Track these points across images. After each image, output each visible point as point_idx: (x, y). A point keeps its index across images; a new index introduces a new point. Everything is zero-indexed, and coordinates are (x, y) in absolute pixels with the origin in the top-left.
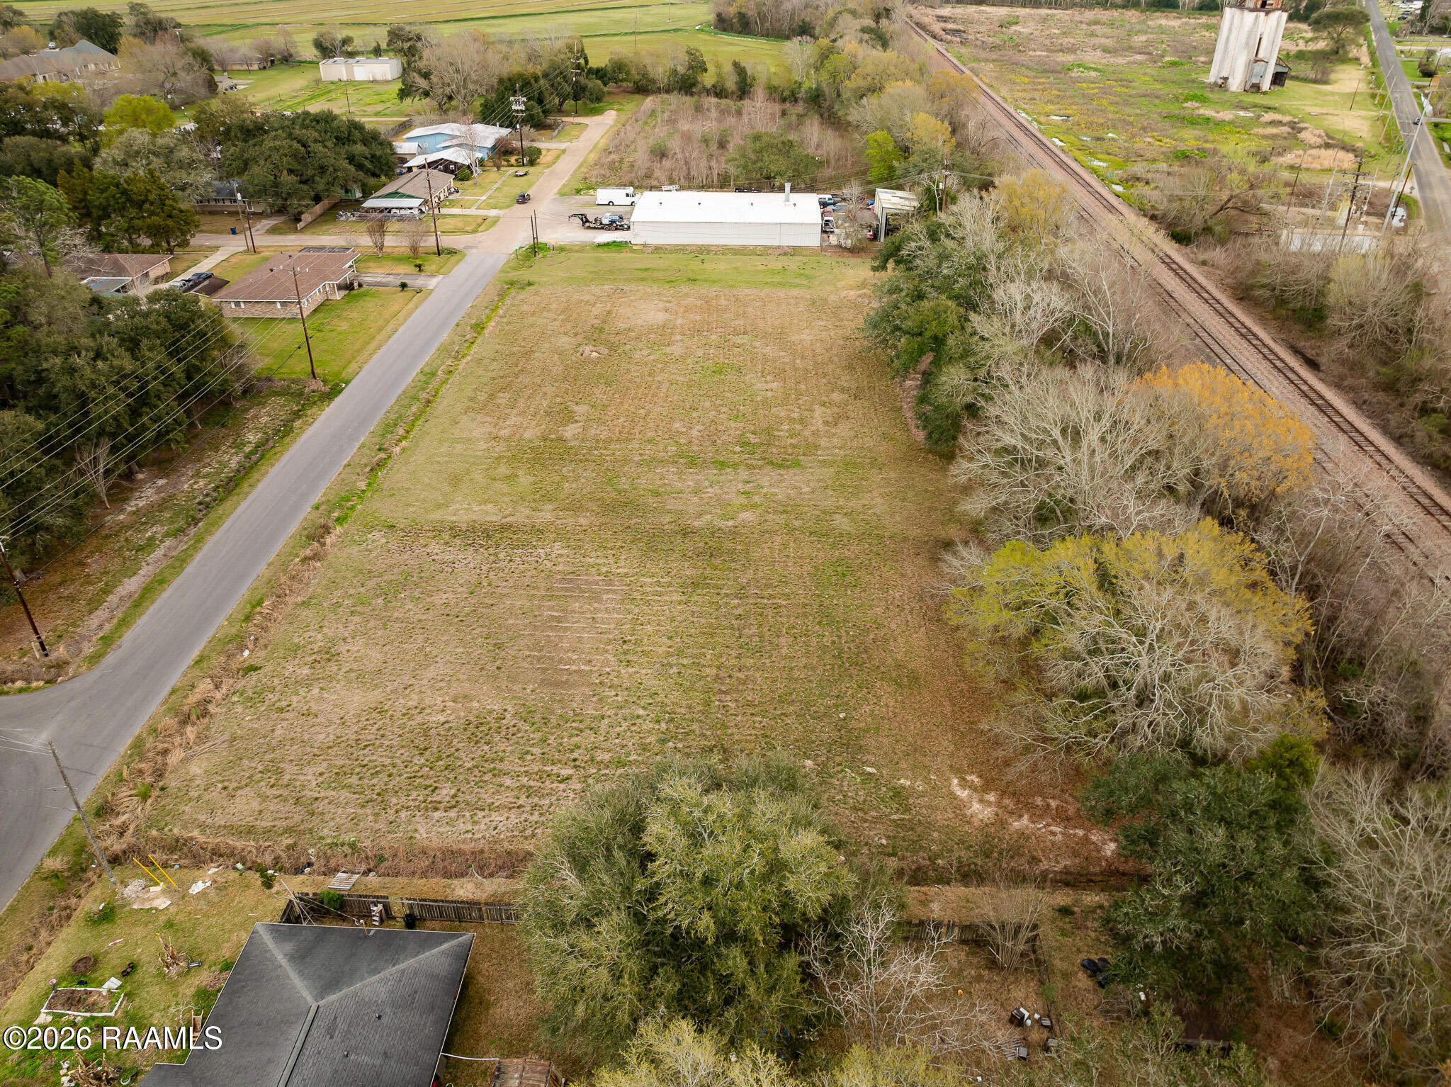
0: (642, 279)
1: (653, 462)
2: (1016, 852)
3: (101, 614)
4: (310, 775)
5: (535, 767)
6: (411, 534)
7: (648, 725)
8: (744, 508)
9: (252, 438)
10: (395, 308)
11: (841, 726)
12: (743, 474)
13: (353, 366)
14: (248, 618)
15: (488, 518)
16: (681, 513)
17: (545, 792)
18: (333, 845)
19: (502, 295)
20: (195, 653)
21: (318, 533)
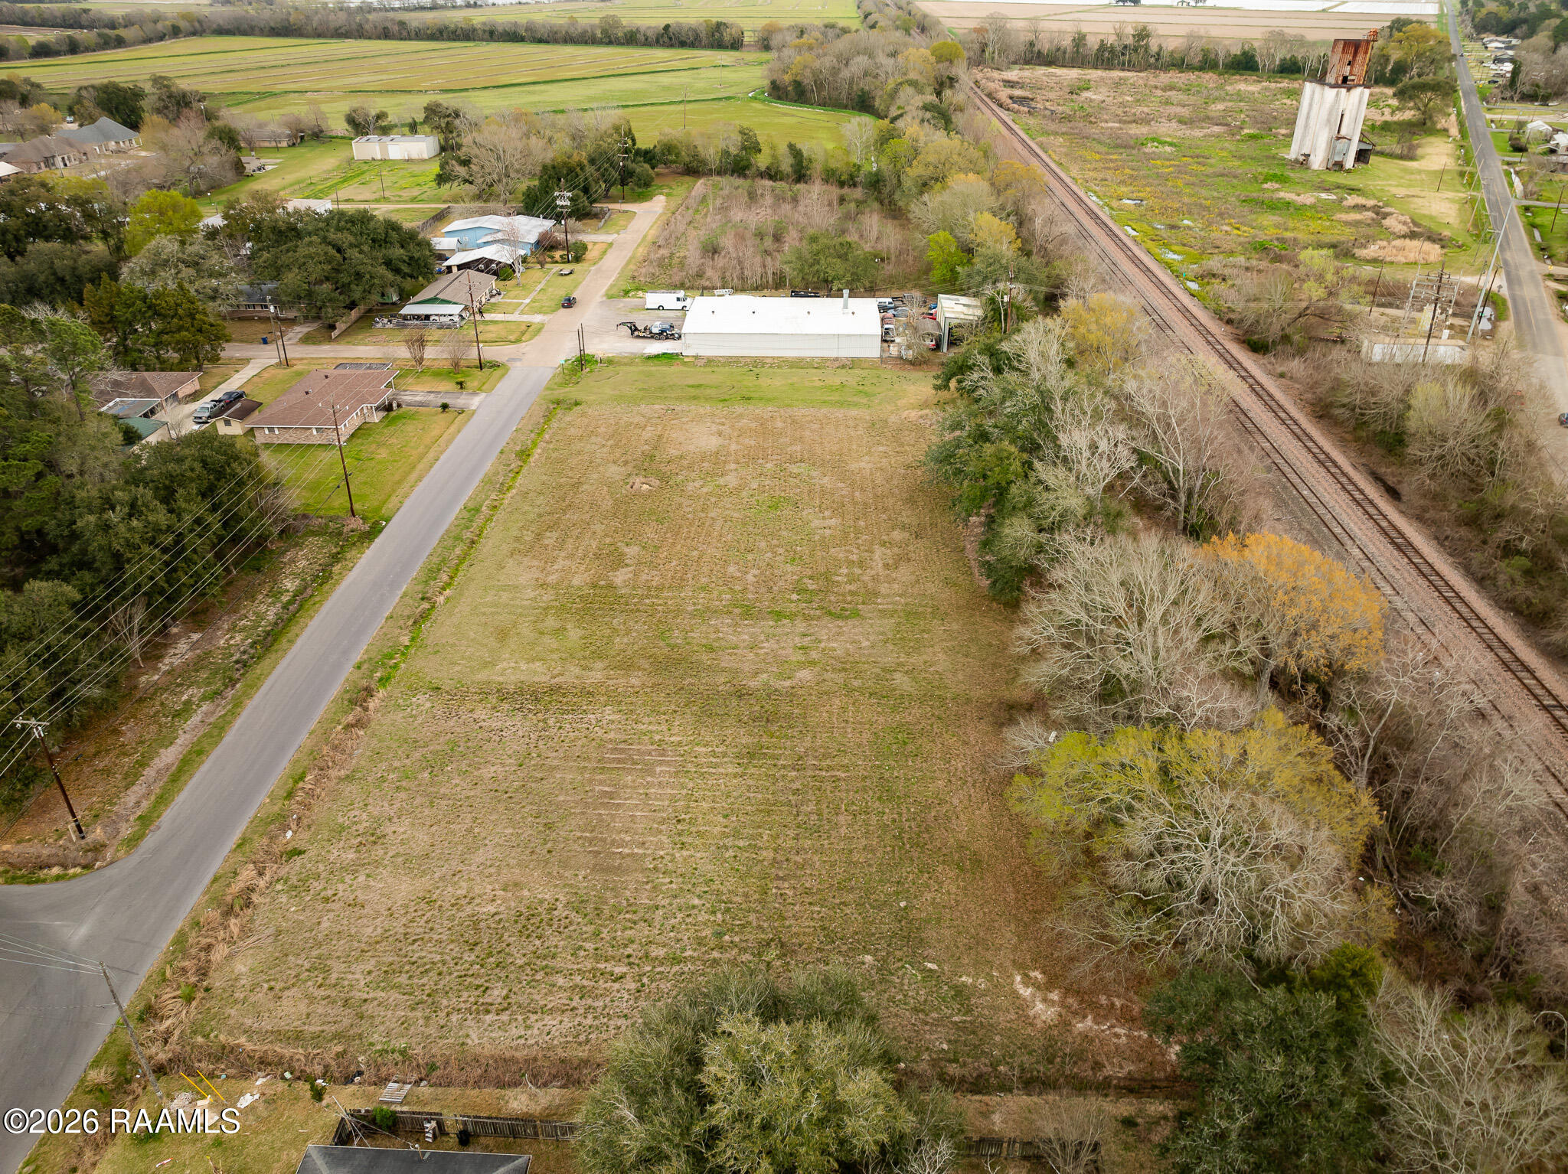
0: (695, 398)
1: (707, 613)
2: (1079, 1056)
3: (138, 789)
4: (358, 975)
5: (589, 965)
6: (453, 696)
7: (703, 917)
8: (802, 665)
9: (290, 585)
10: (435, 433)
11: (901, 916)
12: (801, 626)
13: (394, 501)
14: (290, 795)
15: (536, 679)
16: (736, 672)
17: (599, 992)
18: (383, 1052)
19: (548, 417)
20: (237, 836)
21: (360, 696)
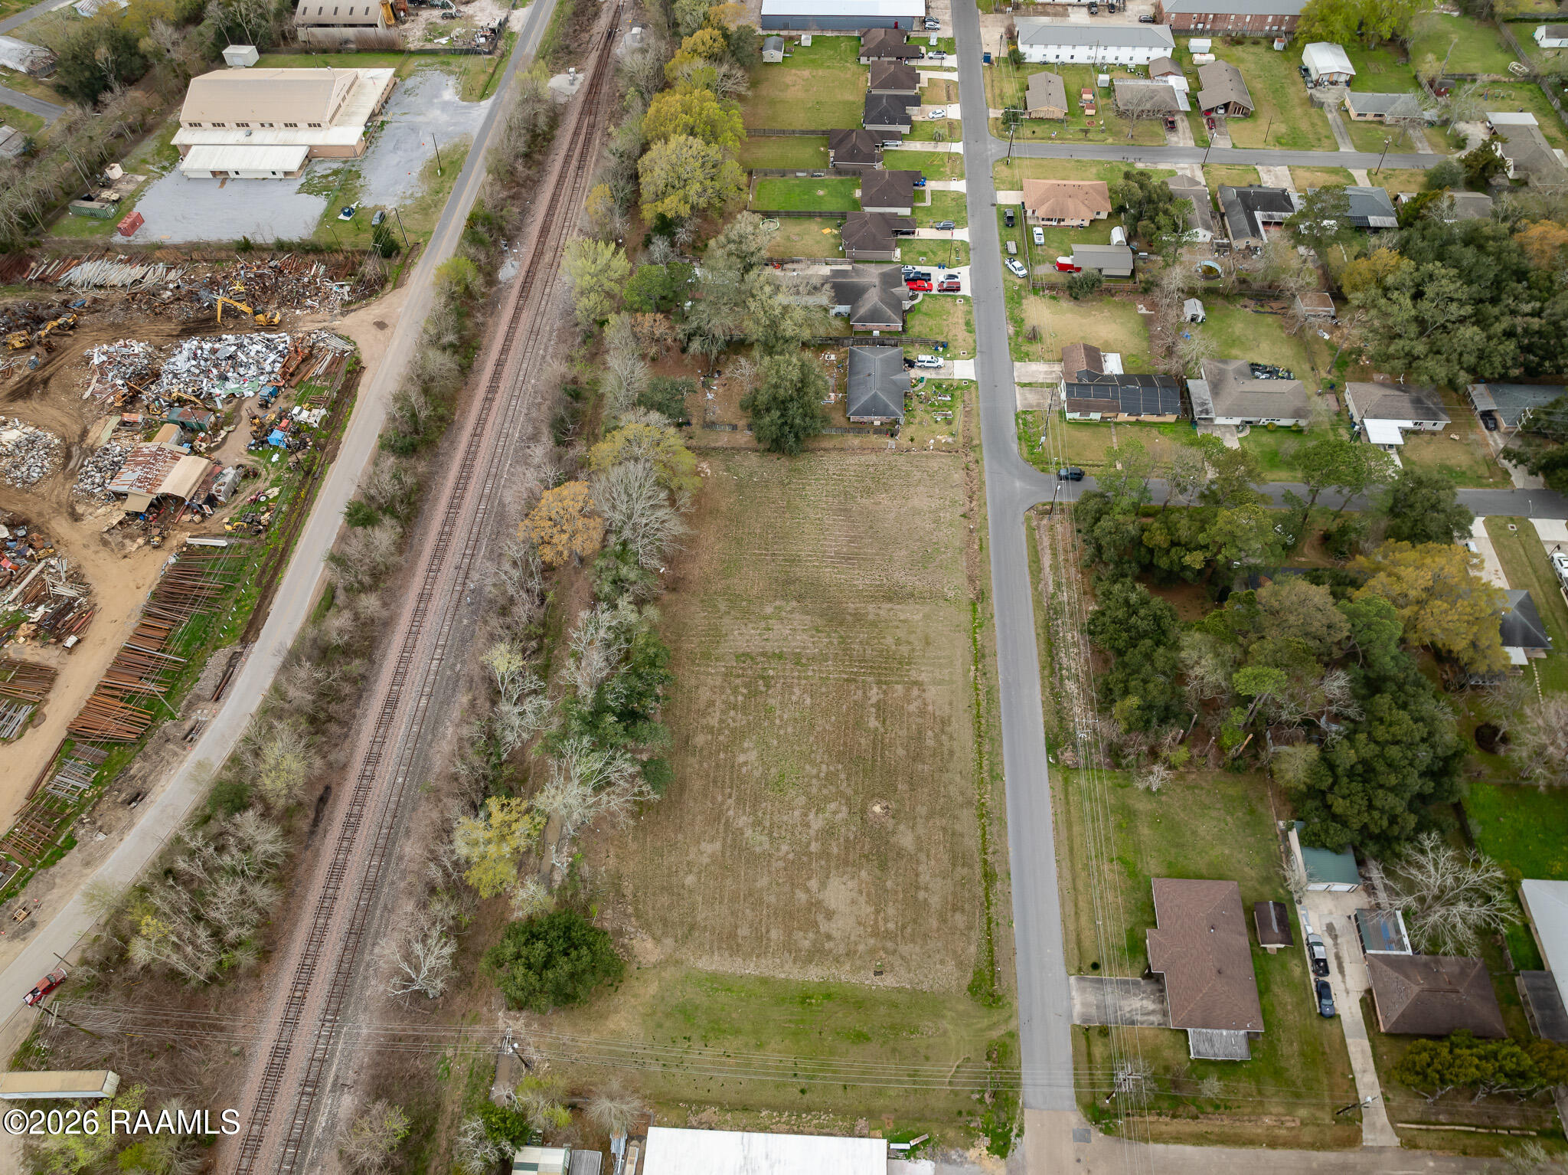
12: (769, 647)
20: (989, 517)
21: (981, 596)
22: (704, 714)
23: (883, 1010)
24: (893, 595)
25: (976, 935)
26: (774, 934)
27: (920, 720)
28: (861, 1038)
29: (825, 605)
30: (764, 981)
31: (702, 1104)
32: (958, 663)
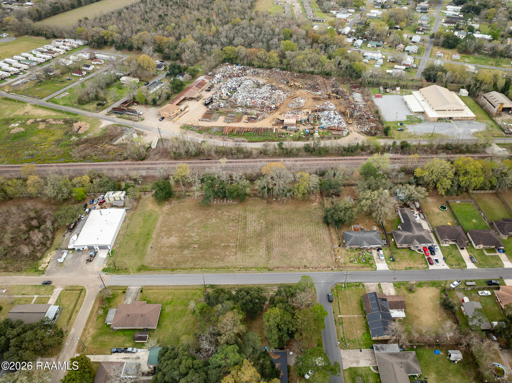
2: (320, 202)
22: (227, 211)
23: (142, 248)
24: (269, 248)
25: (157, 266)
26: (165, 229)
27: (223, 255)
28: (137, 244)
29: (264, 233)
30: (154, 228)
31: (130, 220)
32: (243, 264)
